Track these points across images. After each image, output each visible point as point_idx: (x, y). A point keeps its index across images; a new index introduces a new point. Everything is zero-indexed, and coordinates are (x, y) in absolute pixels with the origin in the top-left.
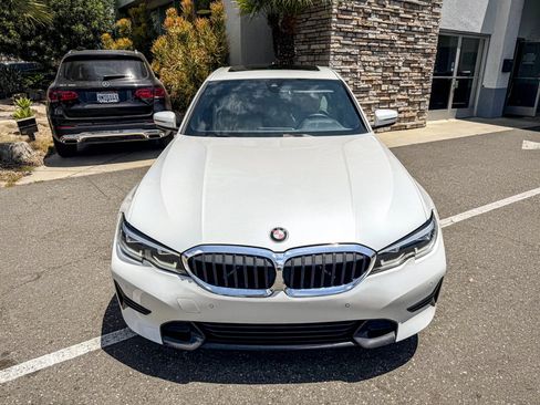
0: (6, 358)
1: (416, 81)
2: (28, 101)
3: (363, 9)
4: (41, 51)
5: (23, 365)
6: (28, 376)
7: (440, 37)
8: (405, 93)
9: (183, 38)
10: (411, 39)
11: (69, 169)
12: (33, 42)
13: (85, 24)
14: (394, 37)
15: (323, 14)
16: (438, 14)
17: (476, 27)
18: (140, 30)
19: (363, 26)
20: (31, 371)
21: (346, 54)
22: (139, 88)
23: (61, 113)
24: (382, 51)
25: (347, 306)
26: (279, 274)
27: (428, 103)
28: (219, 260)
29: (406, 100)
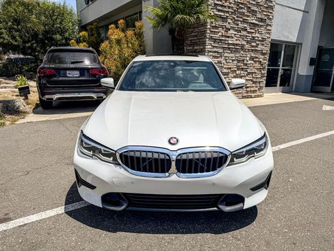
0: (6, 217)
1: (257, 69)
2: (24, 78)
3: (225, 26)
4: (34, 50)
5: (17, 220)
6: (20, 226)
7: (271, 44)
8: (251, 76)
9: (118, 42)
10: (253, 44)
11: (47, 115)
12: (29, 44)
13: (61, 35)
14: (244, 43)
15: (202, 29)
16: (270, 30)
17: (293, 38)
18: (93, 39)
19: (225, 36)
20: (22, 224)
21: (215, 52)
22: (92, 68)
23: (44, 82)
24: (236, 51)
25: (214, 184)
26: (173, 164)
27: (265, 82)
28: (138, 154)
29: (252, 80)
